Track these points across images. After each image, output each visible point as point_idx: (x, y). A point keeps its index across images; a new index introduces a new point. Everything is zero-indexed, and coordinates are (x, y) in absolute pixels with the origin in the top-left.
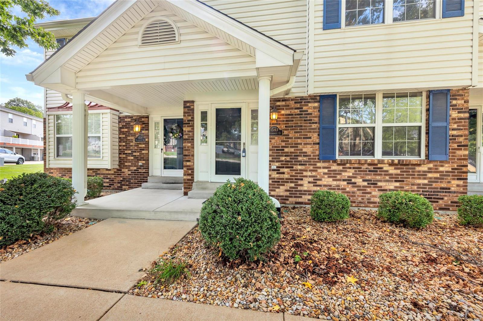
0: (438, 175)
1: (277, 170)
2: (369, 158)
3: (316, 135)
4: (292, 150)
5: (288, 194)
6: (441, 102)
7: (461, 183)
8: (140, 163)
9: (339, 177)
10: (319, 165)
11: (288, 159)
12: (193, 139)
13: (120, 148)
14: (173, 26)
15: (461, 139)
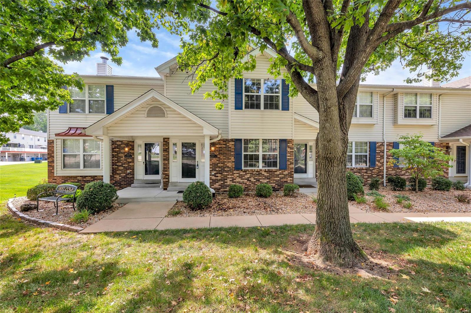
0: (283, 176)
1: (215, 175)
2: (256, 169)
3: (233, 158)
4: (222, 165)
5: (220, 187)
6: (284, 145)
7: (291, 179)
8: (128, 172)
9: (243, 178)
10: (234, 172)
11: (220, 169)
12: (169, 159)
13: (113, 161)
14: (164, 110)
15: (291, 160)
